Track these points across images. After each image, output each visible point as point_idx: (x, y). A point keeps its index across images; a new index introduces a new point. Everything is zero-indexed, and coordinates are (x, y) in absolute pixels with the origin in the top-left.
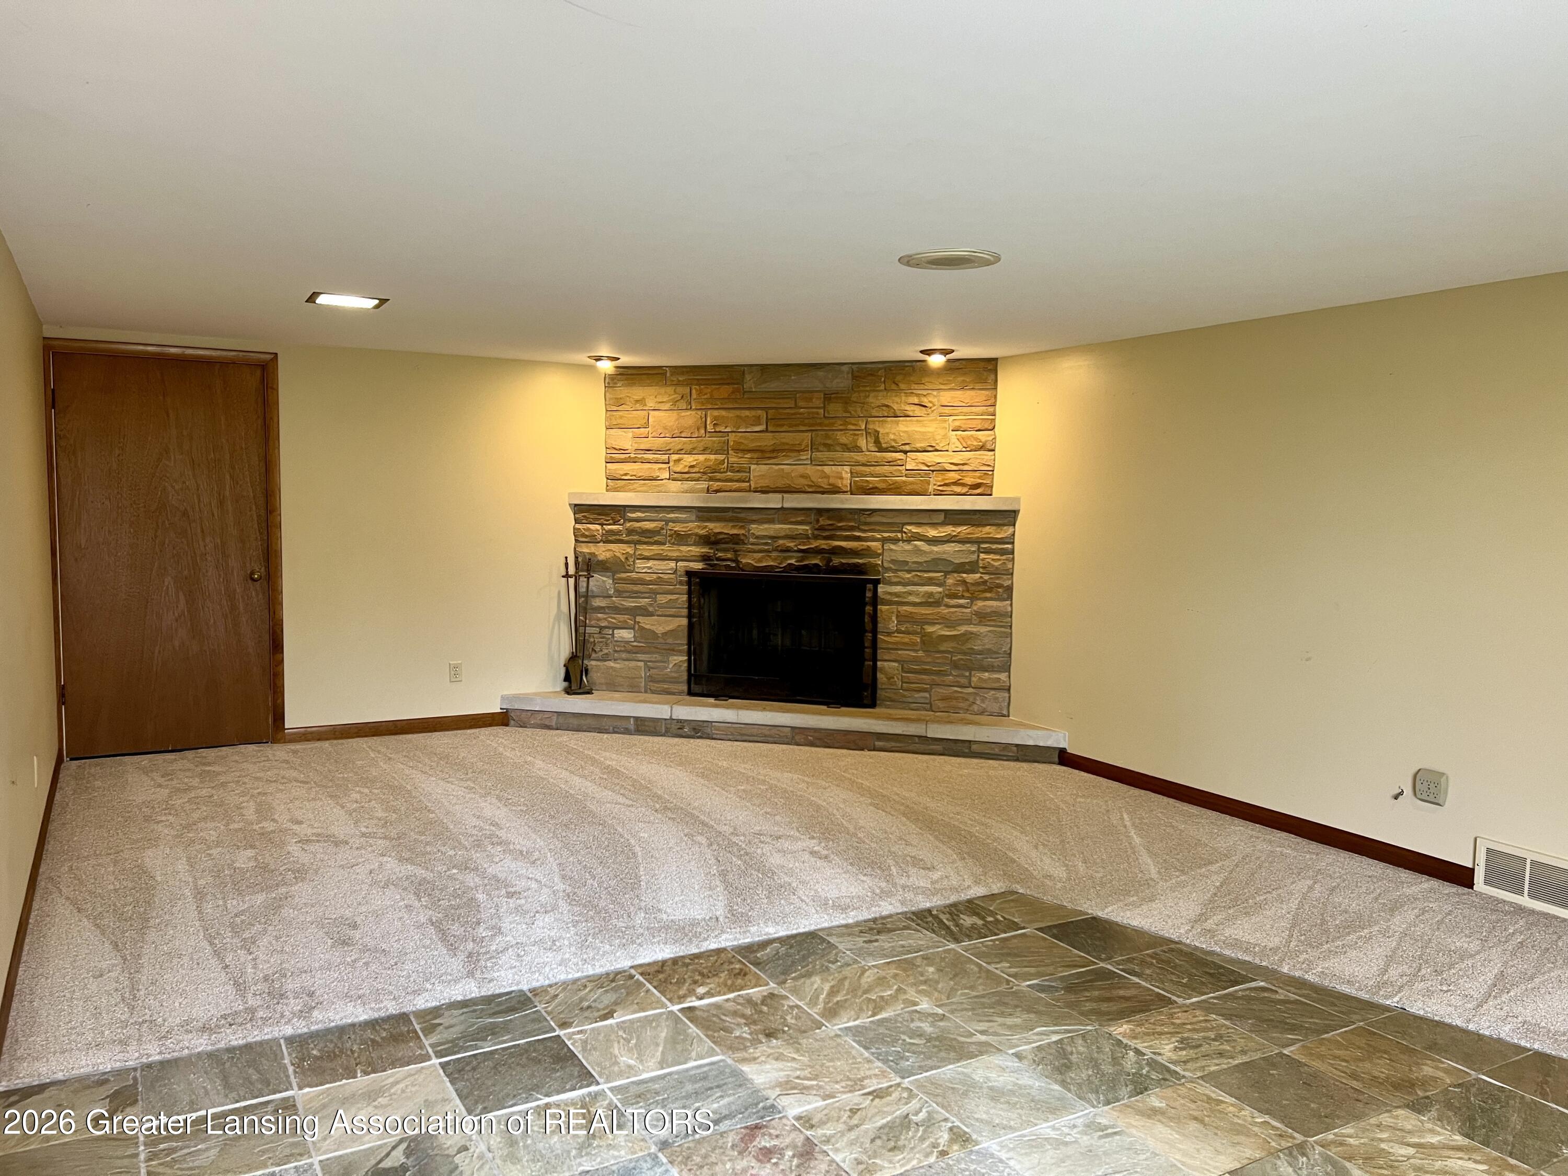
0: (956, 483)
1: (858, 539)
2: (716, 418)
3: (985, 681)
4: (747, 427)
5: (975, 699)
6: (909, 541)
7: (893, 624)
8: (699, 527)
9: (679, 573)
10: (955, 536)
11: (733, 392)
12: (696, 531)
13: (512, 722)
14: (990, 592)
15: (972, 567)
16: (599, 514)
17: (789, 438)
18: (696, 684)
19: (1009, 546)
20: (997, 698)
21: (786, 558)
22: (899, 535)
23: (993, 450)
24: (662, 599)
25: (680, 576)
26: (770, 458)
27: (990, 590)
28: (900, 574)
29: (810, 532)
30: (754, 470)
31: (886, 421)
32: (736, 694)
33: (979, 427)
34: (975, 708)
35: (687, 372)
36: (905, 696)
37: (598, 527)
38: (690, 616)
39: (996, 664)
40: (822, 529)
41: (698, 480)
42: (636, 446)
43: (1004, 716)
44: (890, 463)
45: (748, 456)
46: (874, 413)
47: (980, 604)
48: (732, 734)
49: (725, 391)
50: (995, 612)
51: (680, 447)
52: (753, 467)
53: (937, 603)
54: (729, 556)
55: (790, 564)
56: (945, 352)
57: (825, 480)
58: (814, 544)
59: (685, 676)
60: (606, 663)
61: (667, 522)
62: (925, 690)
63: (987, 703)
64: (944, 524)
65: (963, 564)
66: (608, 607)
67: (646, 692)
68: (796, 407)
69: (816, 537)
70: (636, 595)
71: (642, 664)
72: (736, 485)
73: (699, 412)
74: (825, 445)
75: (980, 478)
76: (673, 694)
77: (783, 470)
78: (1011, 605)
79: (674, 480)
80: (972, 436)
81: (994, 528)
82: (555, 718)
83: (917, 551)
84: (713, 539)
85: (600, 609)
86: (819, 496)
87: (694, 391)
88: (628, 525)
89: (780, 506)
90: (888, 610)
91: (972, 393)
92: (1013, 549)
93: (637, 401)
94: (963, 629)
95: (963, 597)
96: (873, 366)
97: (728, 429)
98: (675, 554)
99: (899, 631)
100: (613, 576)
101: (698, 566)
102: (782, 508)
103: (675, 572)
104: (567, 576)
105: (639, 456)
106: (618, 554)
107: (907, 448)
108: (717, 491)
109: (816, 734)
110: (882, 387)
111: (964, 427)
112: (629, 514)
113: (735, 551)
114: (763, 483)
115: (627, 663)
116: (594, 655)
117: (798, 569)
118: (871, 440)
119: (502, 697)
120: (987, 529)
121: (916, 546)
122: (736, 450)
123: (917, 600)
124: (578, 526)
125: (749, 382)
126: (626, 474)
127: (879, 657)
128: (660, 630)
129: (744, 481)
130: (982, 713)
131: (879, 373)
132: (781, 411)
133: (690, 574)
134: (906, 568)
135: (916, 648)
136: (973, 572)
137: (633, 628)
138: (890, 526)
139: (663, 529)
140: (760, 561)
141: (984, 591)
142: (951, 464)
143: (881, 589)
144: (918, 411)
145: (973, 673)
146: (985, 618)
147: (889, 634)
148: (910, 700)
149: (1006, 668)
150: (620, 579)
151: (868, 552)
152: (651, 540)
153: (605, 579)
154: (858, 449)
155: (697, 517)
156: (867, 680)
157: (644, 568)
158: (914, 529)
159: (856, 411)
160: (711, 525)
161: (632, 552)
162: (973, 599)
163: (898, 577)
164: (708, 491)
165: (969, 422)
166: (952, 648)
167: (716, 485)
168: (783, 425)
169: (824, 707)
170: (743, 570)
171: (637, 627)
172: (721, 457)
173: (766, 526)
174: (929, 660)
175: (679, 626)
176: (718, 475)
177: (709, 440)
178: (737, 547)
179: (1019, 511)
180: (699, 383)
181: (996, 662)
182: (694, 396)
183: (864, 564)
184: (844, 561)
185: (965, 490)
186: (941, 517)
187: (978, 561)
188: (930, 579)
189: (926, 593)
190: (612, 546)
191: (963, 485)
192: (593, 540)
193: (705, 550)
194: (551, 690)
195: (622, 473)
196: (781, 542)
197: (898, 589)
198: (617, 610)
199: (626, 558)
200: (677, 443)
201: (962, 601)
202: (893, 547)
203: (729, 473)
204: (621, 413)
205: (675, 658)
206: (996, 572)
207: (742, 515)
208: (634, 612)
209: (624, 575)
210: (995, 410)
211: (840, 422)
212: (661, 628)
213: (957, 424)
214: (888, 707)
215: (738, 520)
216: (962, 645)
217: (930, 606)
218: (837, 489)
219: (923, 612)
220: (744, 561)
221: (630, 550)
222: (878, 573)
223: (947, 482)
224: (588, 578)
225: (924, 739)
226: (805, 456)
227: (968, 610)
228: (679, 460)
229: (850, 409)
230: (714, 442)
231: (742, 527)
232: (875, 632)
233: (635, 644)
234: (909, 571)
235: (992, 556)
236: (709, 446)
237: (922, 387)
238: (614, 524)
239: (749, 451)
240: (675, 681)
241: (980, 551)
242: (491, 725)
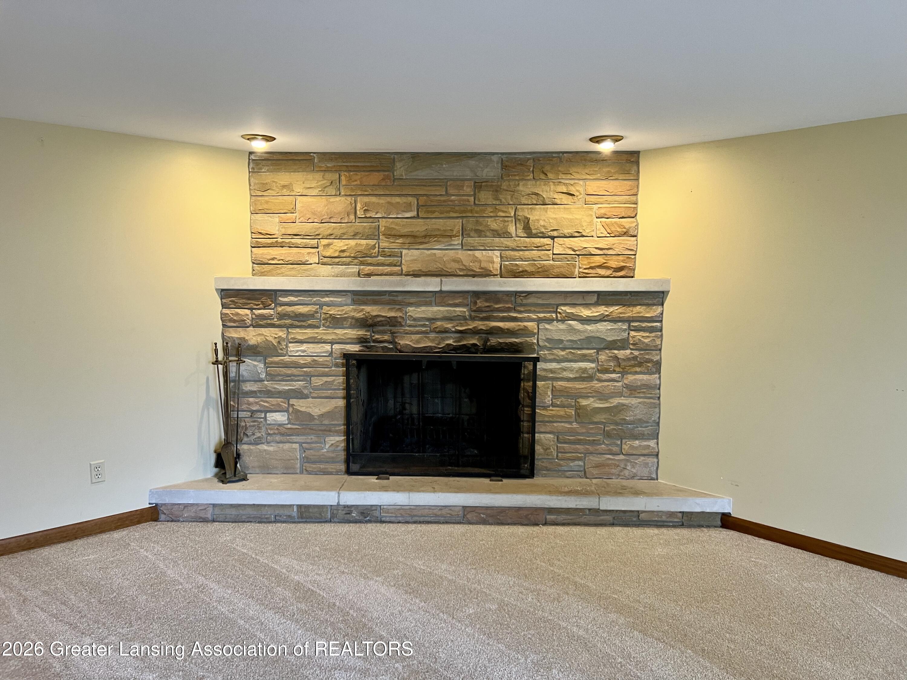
0: (600, 267)
1: (515, 319)
2: (366, 204)
3: (636, 448)
4: (398, 214)
5: (626, 465)
6: (563, 321)
7: (548, 400)
8: (355, 310)
9: (334, 355)
10: (607, 315)
11: (383, 179)
12: (352, 314)
13: (162, 517)
14: (640, 367)
15: (623, 344)
16: (249, 299)
17: (440, 224)
18: (353, 462)
19: (658, 324)
20: (647, 464)
21: (443, 339)
22: (554, 315)
23: (636, 236)
24: (317, 381)
25: (336, 359)
26: (422, 243)
27: (640, 364)
28: (555, 351)
29: (467, 313)
30: (406, 255)
31: (535, 209)
32: (396, 470)
33: (623, 215)
34: (626, 473)
35: (336, 159)
36: (561, 465)
37: (248, 312)
38: (348, 397)
39: (646, 433)
40: (479, 310)
41: (348, 264)
42: (283, 231)
43: (652, 479)
44: (538, 248)
45: (400, 241)
46: (524, 201)
47: (631, 377)
48: (402, 516)
49: (375, 178)
50: (644, 385)
51: (329, 232)
52: (404, 252)
53: (590, 378)
54: (386, 337)
55: (448, 345)
56: (617, 139)
57: (477, 264)
58: (472, 325)
59: (342, 456)
60: (259, 447)
61: (321, 305)
62: (579, 459)
63: (637, 468)
64: (597, 304)
65: (615, 341)
66: (260, 391)
67: (302, 472)
68: (447, 194)
69: (473, 319)
70: (290, 378)
71: (296, 446)
72: (388, 269)
73: (349, 198)
74: (476, 231)
75: (623, 261)
76: (331, 473)
77: (435, 254)
78: (660, 378)
79: (324, 264)
80: (615, 223)
81: (644, 307)
82: (210, 509)
83: (572, 330)
84: (370, 321)
85: (252, 394)
86: (471, 279)
87: (343, 178)
88: (280, 309)
89: (438, 289)
90: (544, 385)
91: (616, 183)
92: (662, 327)
93: (284, 186)
94: (615, 401)
95: (614, 372)
96: (521, 156)
97: (379, 215)
98: (330, 337)
99: (553, 405)
100: (265, 360)
101: (354, 348)
102: (441, 292)
103: (331, 354)
104: (216, 362)
105: (287, 241)
106: (270, 339)
107: (555, 234)
108: (369, 275)
109: (489, 512)
110: (531, 176)
111: (609, 214)
112: (280, 298)
113: (392, 333)
114: (416, 267)
115: (281, 445)
116: (245, 439)
117: (456, 349)
118: (520, 226)
119: (150, 491)
120: (638, 308)
121: (570, 325)
122: (388, 236)
123: (571, 376)
124: (226, 311)
125: (400, 170)
126: (273, 259)
127: (536, 430)
128: (316, 411)
129: (395, 266)
130: (633, 478)
131: (528, 164)
132: (432, 198)
133: (347, 356)
134: (561, 346)
135: (571, 420)
136: (624, 348)
137: (287, 411)
138: (545, 307)
139: (317, 312)
140: (418, 342)
141: (634, 366)
142: (596, 248)
143: (540, 365)
144: (565, 199)
145: (624, 441)
146: (635, 390)
147: (545, 408)
148: (566, 468)
149: (655, 436)
150: (272, 363)
151: (525, 332)
152: (303, 324)
153: (256, 363)
154: (507, 235)
155: (353, 300)
156: (525, 451)
157: (297, 351)
158: (568, 310)
159: (506, 199)
160: (368, 308)
161: (284, 336)
162: (624, 373)
163: (553, 354)
164: (359, 275)
165: (613, 209)
166: (605, 419)
167: (367, 269)
168: (434, 212)
169: (486, 481)
170: (400, 352)
171: (291, 410)
172: (372, 242)
173: (423, 308)
174: (584, 431)
175: (336, 407)
176: (369, 260)
177: (359, 226)
178: (394, 329)
179: (669, 292)
180: (348, 169)
181: (646, 431)
182: (344, 182)
183: (521, 343)
184: (501, 341)
185: (608, 273)
186: (595, 298)
187: (628, 337)
188: (584, 355)
189: (580, 368)
190: (263, 331)
191: (608, 268)
192: (242, 324)
193: (361, 333)
194: (201, 477)
195: (269, 257)
196: (439, 323)
197: (554, 365)
198: (269, 393)
199: (279, 342)
200: (326, 229)
201: (613, 376)
202: (547, 326)
203: (380, 258)
204: (266, 198)
205: (332, 438)
206: (647, 348)
207: (400, 298)
208: (287, 395)
209: (276, 359)
210: (637, 199)
211: (490, 209)
212: (317, 410)
213: (603, 211)
214: (545, 476)
215: (394, 303)
216: (614, 416)
217: (583, 381)
218: (488, 273)
219: (577, 386)
220: (402, 342)
221: (282, 333)
222: (533, 351)
223: (593, 265)
224: (240, 362)
225: (596, 512)
226: (457, 241)
227: (620, 384)
228: (328, 245)
229: (501, 197)
230: (365, 227)
231: (400, 310)
232: (533, 407)
233: (289, 426)
234: (563, 349)
235: (642, 334)
236: (360, 231)
237: (569, 176)
238: (264, 308)
239: (401, 236)
240: (332, 461)
241: (630, 329)
242: (139, 522)
